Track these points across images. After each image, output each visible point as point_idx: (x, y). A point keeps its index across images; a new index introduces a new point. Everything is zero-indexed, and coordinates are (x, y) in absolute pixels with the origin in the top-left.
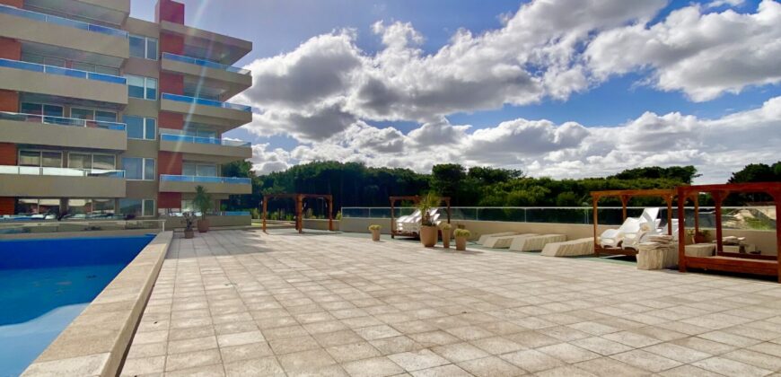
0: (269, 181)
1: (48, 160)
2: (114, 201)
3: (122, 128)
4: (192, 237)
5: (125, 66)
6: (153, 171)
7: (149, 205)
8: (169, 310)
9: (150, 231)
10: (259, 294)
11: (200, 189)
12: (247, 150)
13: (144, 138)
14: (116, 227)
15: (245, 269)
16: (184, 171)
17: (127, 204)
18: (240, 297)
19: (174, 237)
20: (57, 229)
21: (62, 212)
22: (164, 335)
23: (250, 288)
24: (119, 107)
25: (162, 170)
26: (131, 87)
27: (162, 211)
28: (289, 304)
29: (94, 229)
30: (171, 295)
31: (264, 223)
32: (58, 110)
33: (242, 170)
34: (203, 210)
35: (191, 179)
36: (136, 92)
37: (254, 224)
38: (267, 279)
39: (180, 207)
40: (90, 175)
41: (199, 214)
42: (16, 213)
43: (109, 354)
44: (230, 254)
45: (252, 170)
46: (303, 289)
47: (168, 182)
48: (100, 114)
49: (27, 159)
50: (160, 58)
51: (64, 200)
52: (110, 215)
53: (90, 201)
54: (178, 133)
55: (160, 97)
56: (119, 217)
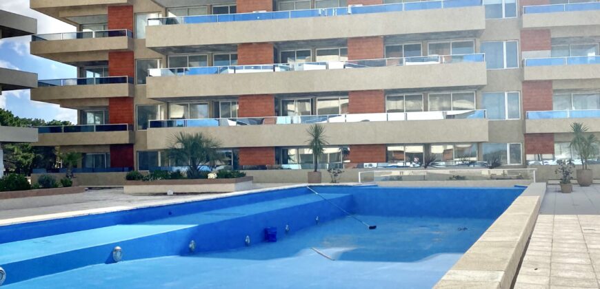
1: (411, 103)
2: (475, 146)
3: (481, 59)
4: (570, 191)
6: (519, 108)
7: (515, 151)
8: (548, 261)
9: (520, 183)
11: (577, 127)
13: (505, 67)
14: (482, 177)
16: (555, 105)
17: (488, 150)
19: (547, 191)
20: (424, 178)
21: (427, 160)
24: (476, 33)
25: (529, 105)
26: (488, 7)
27: (530, 157)
29: (458, 178)
30: (550, 249)
32: (417, 48)
34: (584, 155)
35: (565, 114)
36: (493, 11)
39: (553, 152)
40: (449, 117)
41: (578, 162)
42: (387, 162)
47: (538, 123)
48: (456, 45)
49: (392, 104)
51: (427, 146)
52: (473, 163)
53: (449, 147)
54: (545, 54)
55: (521, 14)
56: (484, 166)
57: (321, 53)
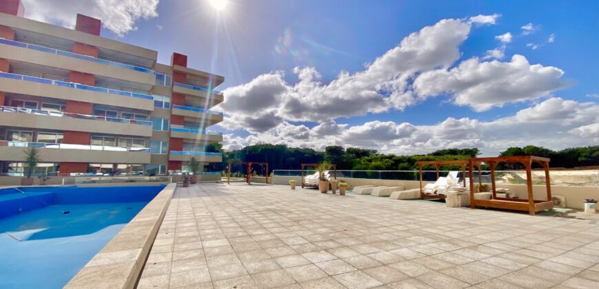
0: (232, 155)
1: (108, 142)
2: (143, 166)
3: (150, 124)
4: (187, 186)
5: (153, 90)
6: (166, 149)
7: (163, 168)
8: (174, 227)
9: (164, 183)
10: (226, 218)
12: (220, 137)
13: (162, 130)
14: (145, 180)
15: (218, 205)
16: (183, 149)
17: (150, 168)
18: (215, 220)
19: (177, 186)
20: (110, 181)
22: (172, 240)
23: (220, 215)
24: (149, 112)
25: (171, 148)
26: (155, 102)
27: (171, 172)
28: (244, 224)
29: (131, 181)
31: (229, 179)
32: (114, 114)
33: (217, 149)
34: (194, 171)
35: (188, 154)
36: (158, 104)
37: (222, 180)
38: (231, 210)
39: (180, 169)
40: (130, 151)
41: (191, 173)
43: (141, 249)
44: (209, 196)
45: (222, 148)
46: (251, 216)
47: (175, 156)
48: (137, 116)
49: (95, 141)
50: (173, 85)
51: (115, 165)
52: (141, 173)
53: (130, 166)
54: (181, 127)
55: (172, 107)
56: (146, 175)
57: (45, 106)
